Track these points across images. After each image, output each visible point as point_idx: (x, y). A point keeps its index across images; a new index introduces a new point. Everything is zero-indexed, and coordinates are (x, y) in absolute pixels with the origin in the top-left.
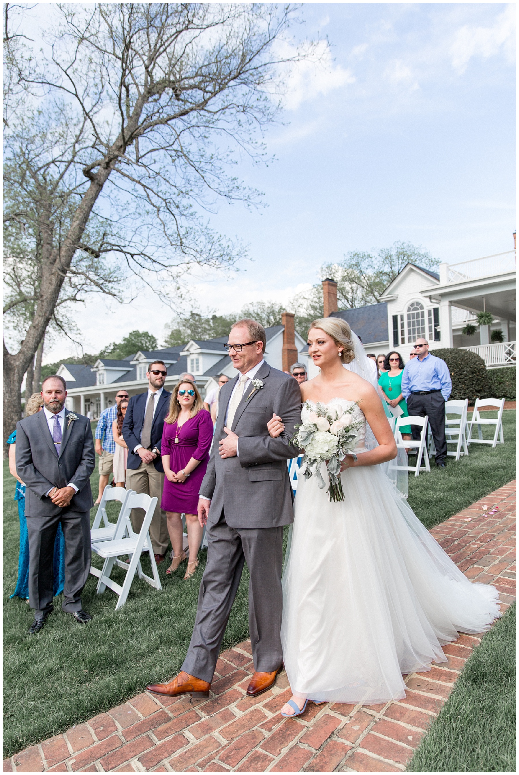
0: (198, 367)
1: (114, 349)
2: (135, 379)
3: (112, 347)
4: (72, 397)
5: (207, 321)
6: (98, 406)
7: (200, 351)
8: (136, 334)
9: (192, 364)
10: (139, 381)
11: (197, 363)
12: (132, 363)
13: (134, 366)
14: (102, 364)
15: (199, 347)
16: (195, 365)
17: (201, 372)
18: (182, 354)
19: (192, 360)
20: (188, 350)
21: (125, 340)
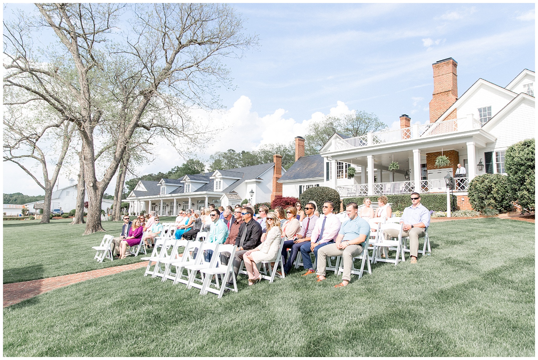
0: (220, 186)
1: (177, 171)
2: (183, 192)
3: (176, 169)
4: (144, 201)
5: (239, 154)
6: (172, 207)
7: (221, 177)
8: (191, 162)
9: (217, 184)
10: (185, 193)
11: (220, 184)
12: (181, 182)
13: (183, 184)
14: (164, 182)
15: (221, 174)
16: (218, 185)
17: (221, 190)
18: (210, 178)
19: (217, 182)
20: (214, 176)
21: (184, 165)
